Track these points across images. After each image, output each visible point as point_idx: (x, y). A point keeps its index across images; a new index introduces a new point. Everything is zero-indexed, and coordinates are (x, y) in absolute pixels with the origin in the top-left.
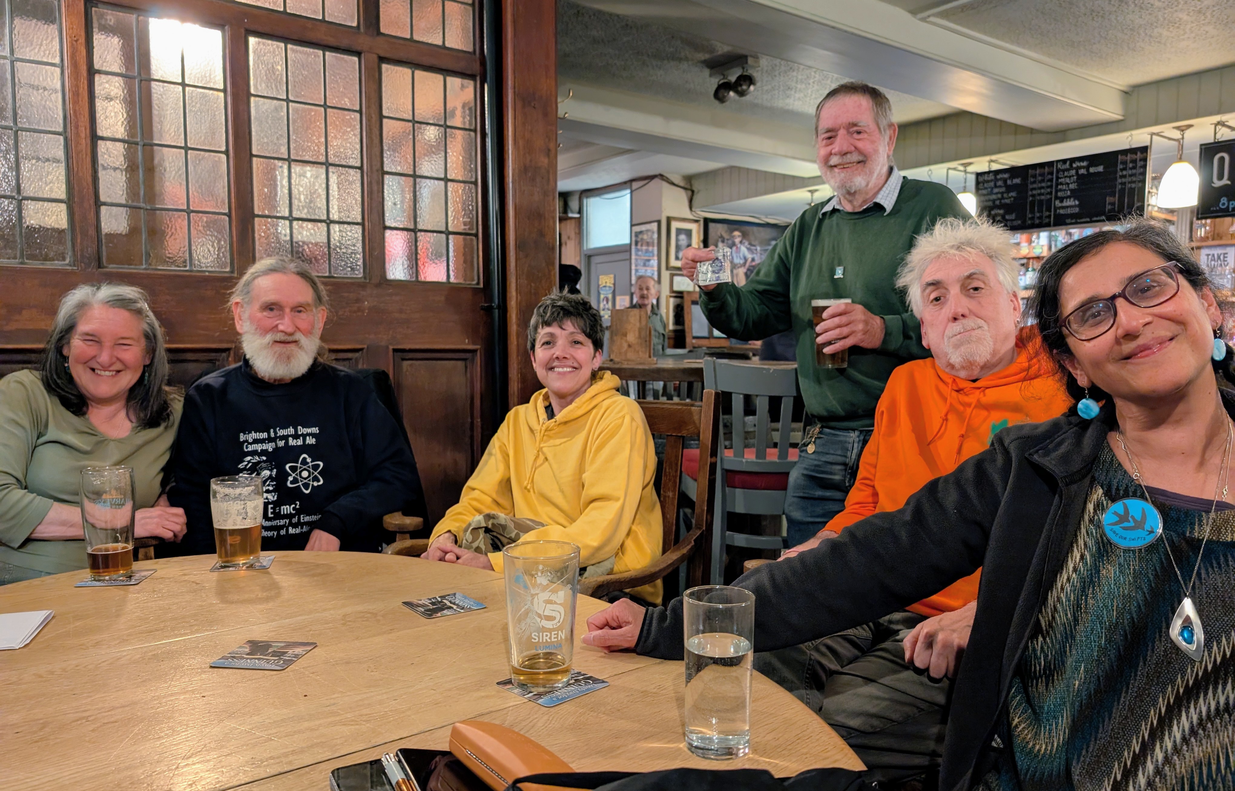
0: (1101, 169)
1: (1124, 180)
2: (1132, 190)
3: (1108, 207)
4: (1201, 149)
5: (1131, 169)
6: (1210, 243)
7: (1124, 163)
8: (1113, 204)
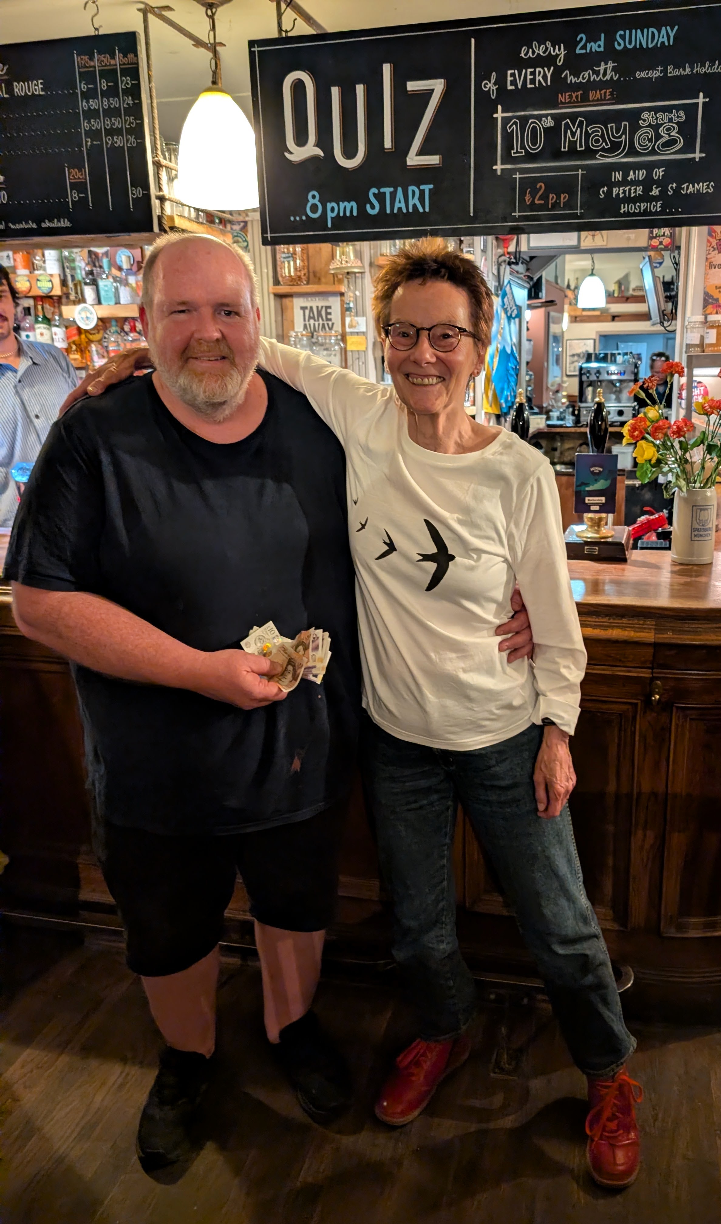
0: (36, 88)
1: (95, 124)
2: (116, 152)
3: (73, 196)
4: (252, 54)
5: (104, 94)
6: (305, 288)
7: (89, 76)
8: (79, 187)
